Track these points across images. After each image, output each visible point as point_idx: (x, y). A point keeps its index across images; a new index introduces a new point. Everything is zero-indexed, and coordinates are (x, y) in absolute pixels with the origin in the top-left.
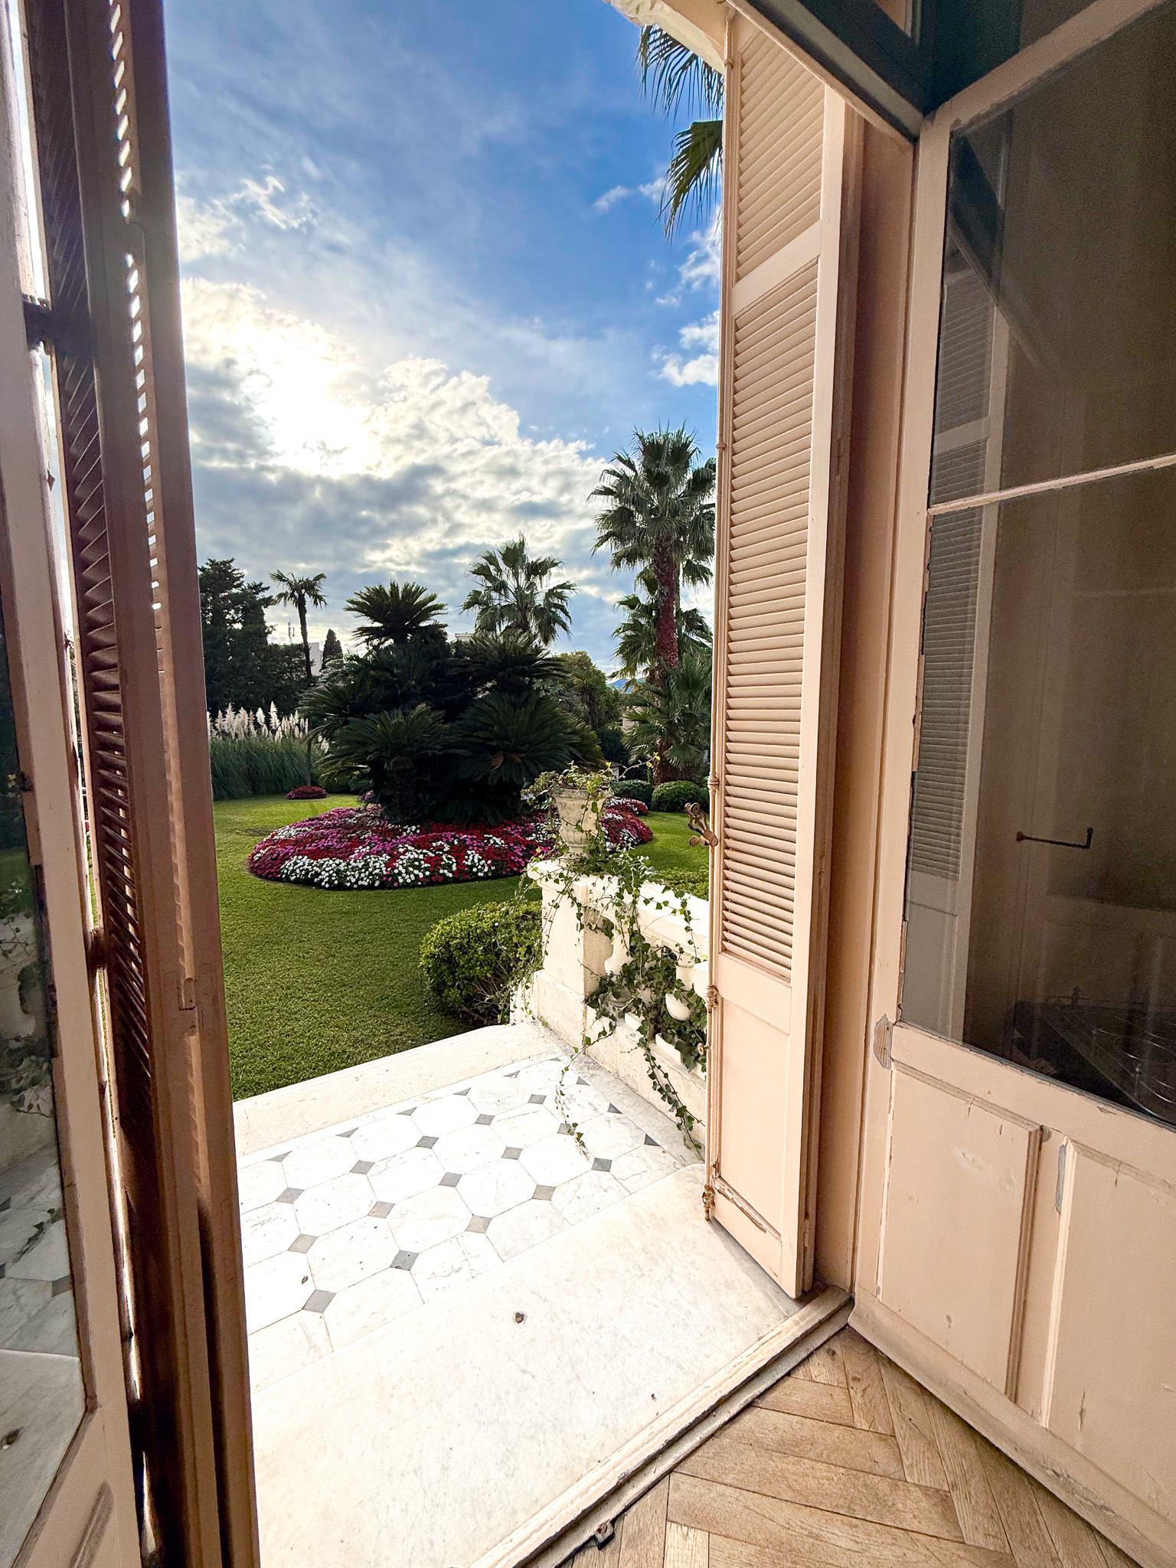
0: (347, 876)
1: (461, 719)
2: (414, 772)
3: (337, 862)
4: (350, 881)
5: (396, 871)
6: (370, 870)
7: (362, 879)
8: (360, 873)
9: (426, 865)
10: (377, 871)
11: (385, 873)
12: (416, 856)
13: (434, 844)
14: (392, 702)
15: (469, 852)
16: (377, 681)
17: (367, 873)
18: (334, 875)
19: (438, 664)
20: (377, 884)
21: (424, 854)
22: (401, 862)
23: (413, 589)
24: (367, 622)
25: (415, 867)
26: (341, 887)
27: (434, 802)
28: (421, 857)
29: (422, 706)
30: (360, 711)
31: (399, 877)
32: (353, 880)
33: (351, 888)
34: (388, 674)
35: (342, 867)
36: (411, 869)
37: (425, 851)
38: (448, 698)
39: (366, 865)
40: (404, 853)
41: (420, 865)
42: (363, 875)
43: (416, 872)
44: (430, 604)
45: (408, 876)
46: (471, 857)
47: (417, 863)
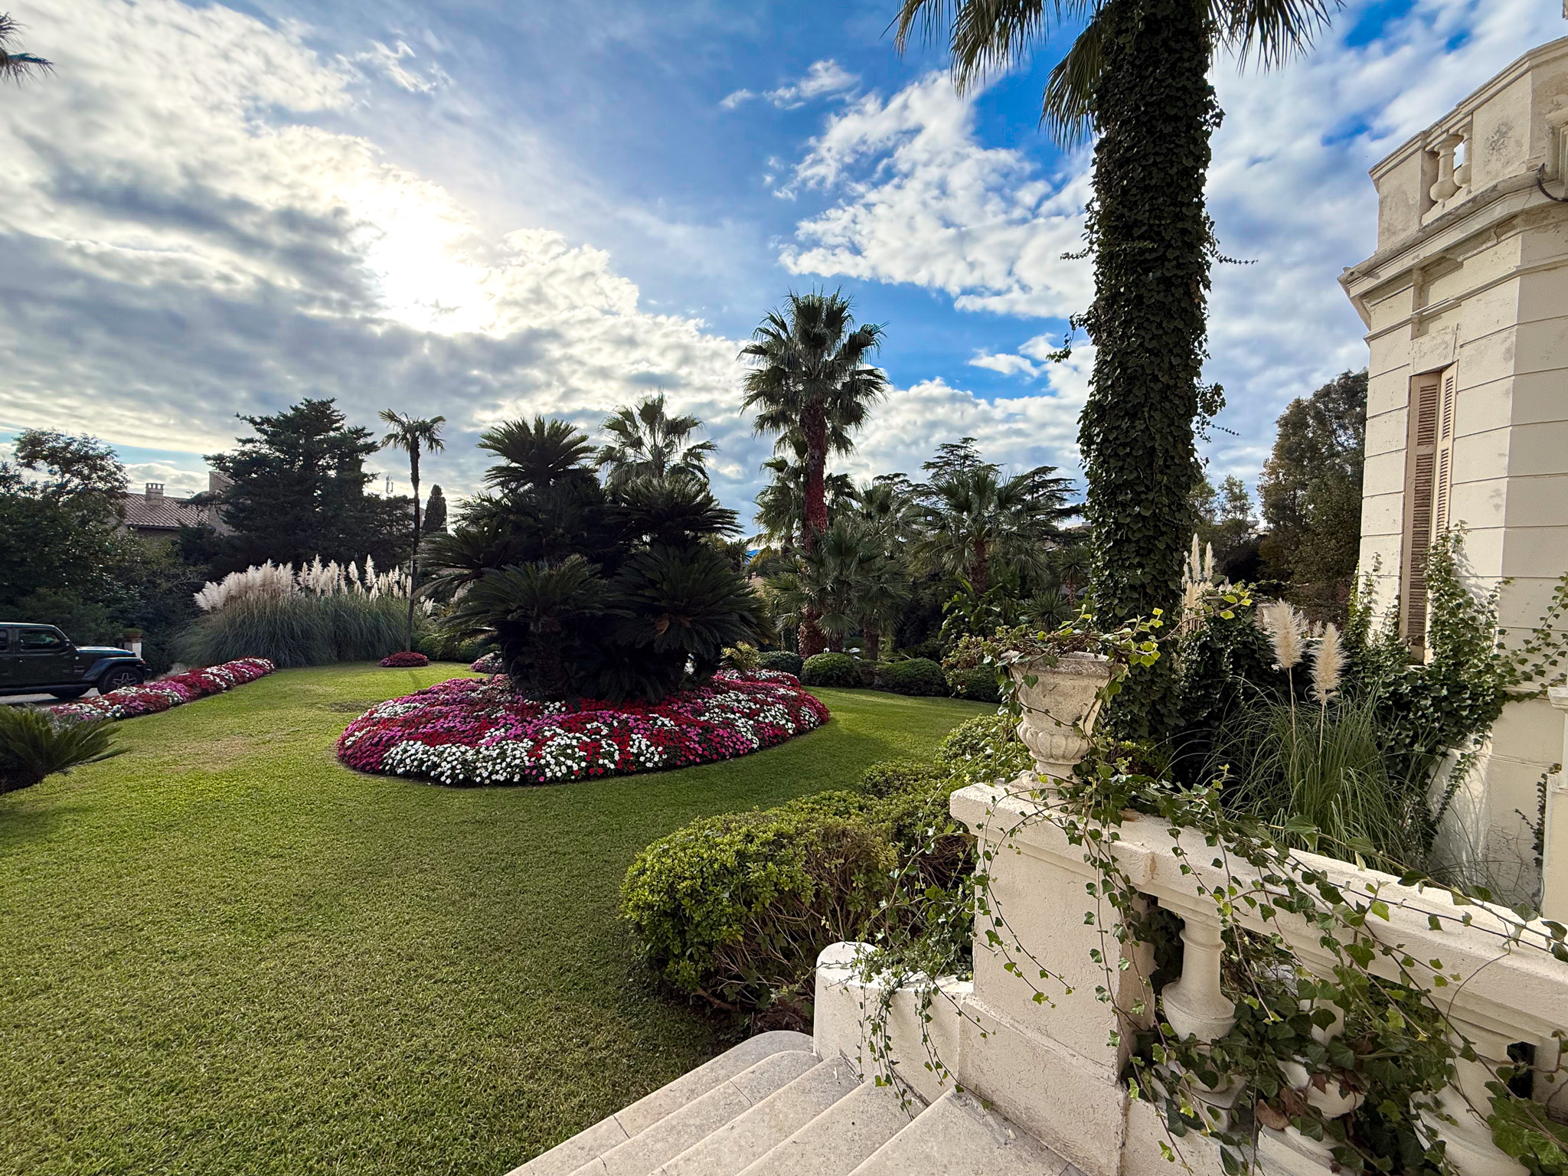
0: (477, 768)
1: (621, 575)
2: (562, 635)
3: (463, 749)
4: (480, 775)
5: (543, 762)
6: (508, 760)
7: (497, 773)
8: (494, 765)
9: (582, 754)
10: (517, 761)
11: (527, 764)
12: (568, 742)
13: (589, 726)
14: (535, 554)
15: (634, 736)
16: (517, 527)
17: (504, 764)
18: (459, 766)
19: (591, 511)
20: (516, 779)
21: (578, 739)
22: (548, 750)
23: (562, 427)
24: (503, 462)
25: (567, 756)
26: (468, 783)
27: (582, 673)
28: (574, 742)
29: (575, 557)
30: (497, 560)
31: (547, 770)
32: (485, 774)
33: (481, 784)
34: (531, 520)
35: (469, 756)
36: (562, 759)
37: (577, 735)
38: (600, 551)
39: (503, 754)
40: (552, 738)
41: (574, 753)
42: (498, 767)
43: (569, 763)
44: (579, 446)
45: (557, 769)
46: (637, 743)
47: (569, 751)
